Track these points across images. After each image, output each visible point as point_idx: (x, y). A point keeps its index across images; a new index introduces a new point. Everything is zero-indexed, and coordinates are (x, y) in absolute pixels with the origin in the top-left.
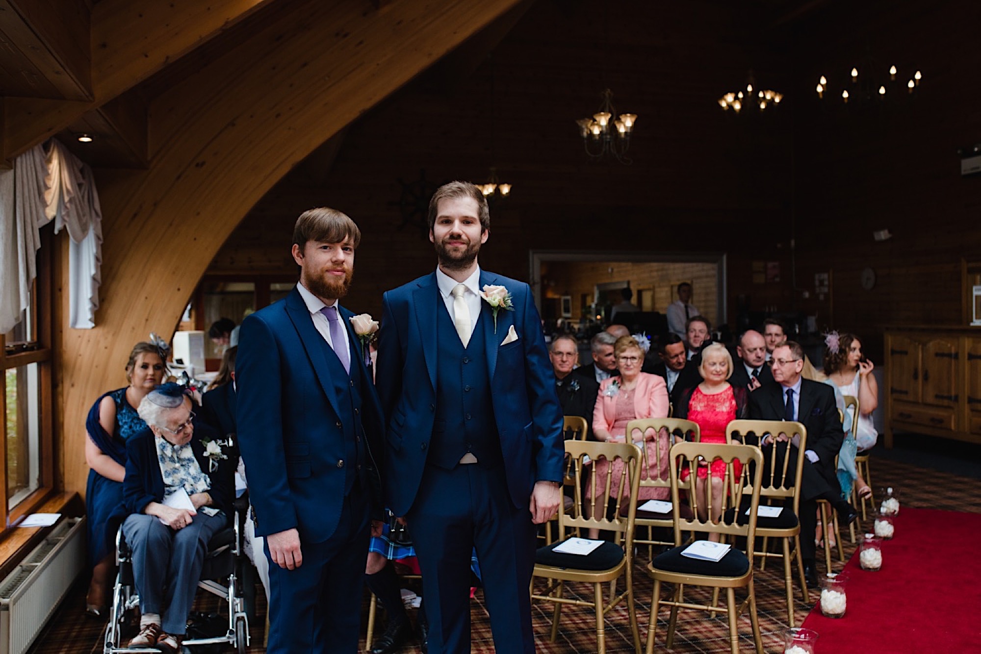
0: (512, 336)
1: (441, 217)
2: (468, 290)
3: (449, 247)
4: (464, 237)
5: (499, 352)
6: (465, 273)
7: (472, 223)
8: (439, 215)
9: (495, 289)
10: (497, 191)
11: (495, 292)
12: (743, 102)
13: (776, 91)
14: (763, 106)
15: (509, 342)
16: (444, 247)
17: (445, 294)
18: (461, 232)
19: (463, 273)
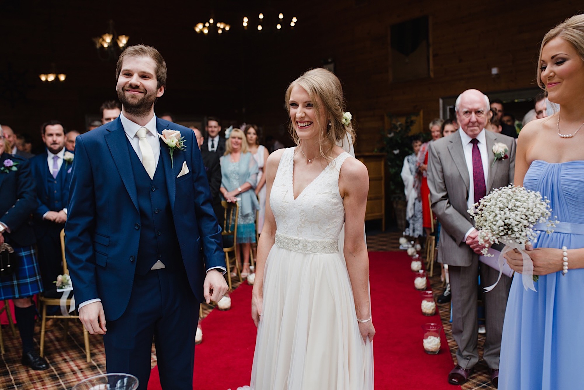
0: (185, 170)
1: (124, 71)
2: (149, 133)
3: (127, 94)
4: (141, 87)
5: (176, 183)
6: (146, 118)
7: (149, 78)
8: (122, 70)
9: (172, 134)
10: (57, 79)
11: (173, 135)
12: (209, 28)
13: (226, 23)
14: (220, 32)
15: (183, 175)
16: (124, 93)
17: (130, 136)
18: (139, 84)
19: (143, 118)
